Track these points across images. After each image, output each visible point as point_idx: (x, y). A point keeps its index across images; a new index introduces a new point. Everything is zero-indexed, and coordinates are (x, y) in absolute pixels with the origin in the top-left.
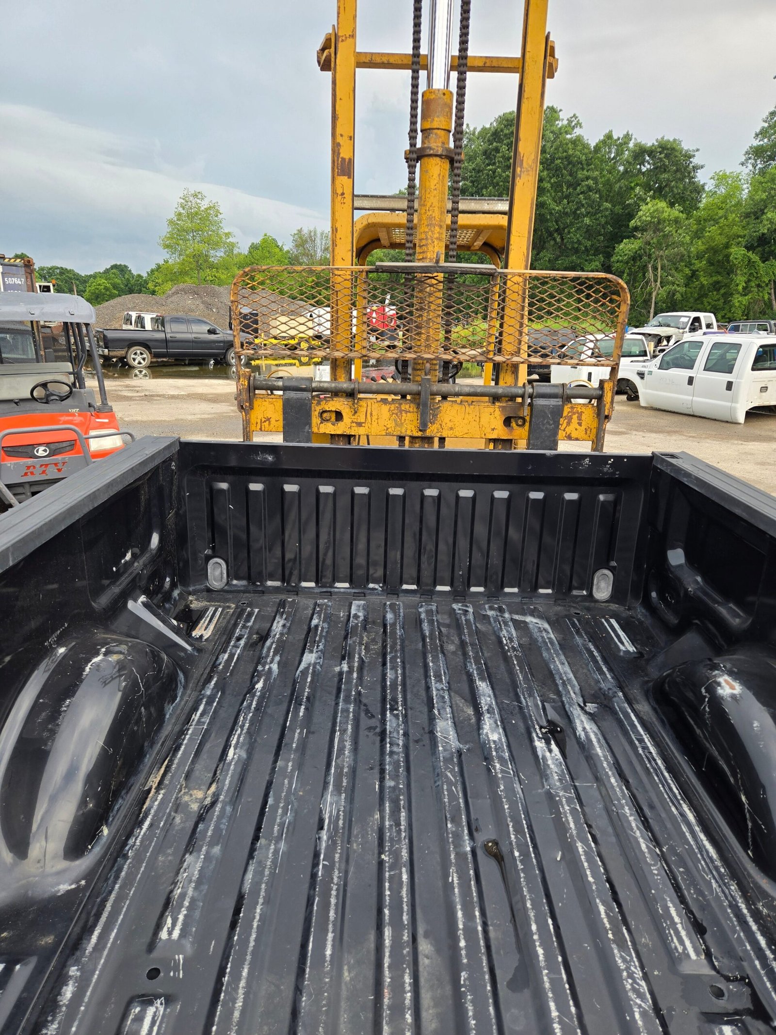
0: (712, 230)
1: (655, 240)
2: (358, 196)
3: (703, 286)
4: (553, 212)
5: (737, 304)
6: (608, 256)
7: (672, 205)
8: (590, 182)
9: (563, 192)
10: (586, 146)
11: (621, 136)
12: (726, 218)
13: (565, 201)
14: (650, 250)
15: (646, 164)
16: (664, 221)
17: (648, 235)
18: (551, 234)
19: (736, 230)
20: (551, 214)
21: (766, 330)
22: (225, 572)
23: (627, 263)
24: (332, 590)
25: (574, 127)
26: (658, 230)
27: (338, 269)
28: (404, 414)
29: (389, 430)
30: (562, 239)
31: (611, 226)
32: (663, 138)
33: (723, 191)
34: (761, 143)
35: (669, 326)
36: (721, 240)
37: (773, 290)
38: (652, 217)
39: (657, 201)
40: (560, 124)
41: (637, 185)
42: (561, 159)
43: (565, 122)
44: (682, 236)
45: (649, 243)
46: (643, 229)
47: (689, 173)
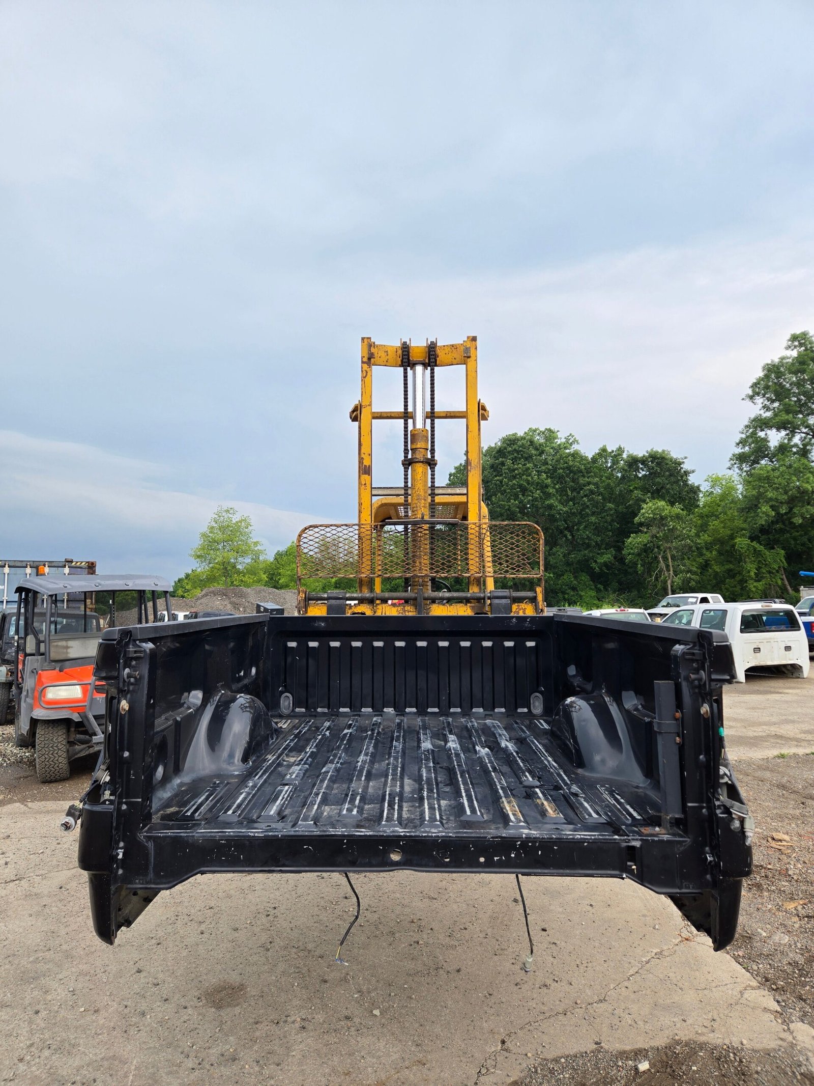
0: (714, 524)
1: (661, 534)
2: (374, 488)
3: (716, 574)
4: (561, 512)
5: (754, 589)
6: (619, 549)
7: (672, 504)
8: (592, 487)
9: (568, 495)
10: (583, 459)
11: (615, 450)
12: (725, 513)
13: (571, 503)
14: (658, 543)
15: (641, 471)
16: (667, 518)
17: (654, 530)
18: (561, 532)
19: (739, 523)
20: (560, 514)
22: (291, 702)
23: (639, 555)
24: (361, 713)
25: (571, 443)
26: (663, 525)
27: (363, 524)
30: (573, 536)
31: (618, 524)
32: (652, 450)
33: (719, 491)
34: (743, 450)
35: (679, 606)
36: (725, 532)
37: (784, 576)
38: (654, 514)
39: (656, 500)
40: (559, 442)
41: (636, 488)
42: (563, 469)
43: (563, 440)
44: (687, 530)
45: (656, 537)
46: (648, 524)
47: (682, 477)
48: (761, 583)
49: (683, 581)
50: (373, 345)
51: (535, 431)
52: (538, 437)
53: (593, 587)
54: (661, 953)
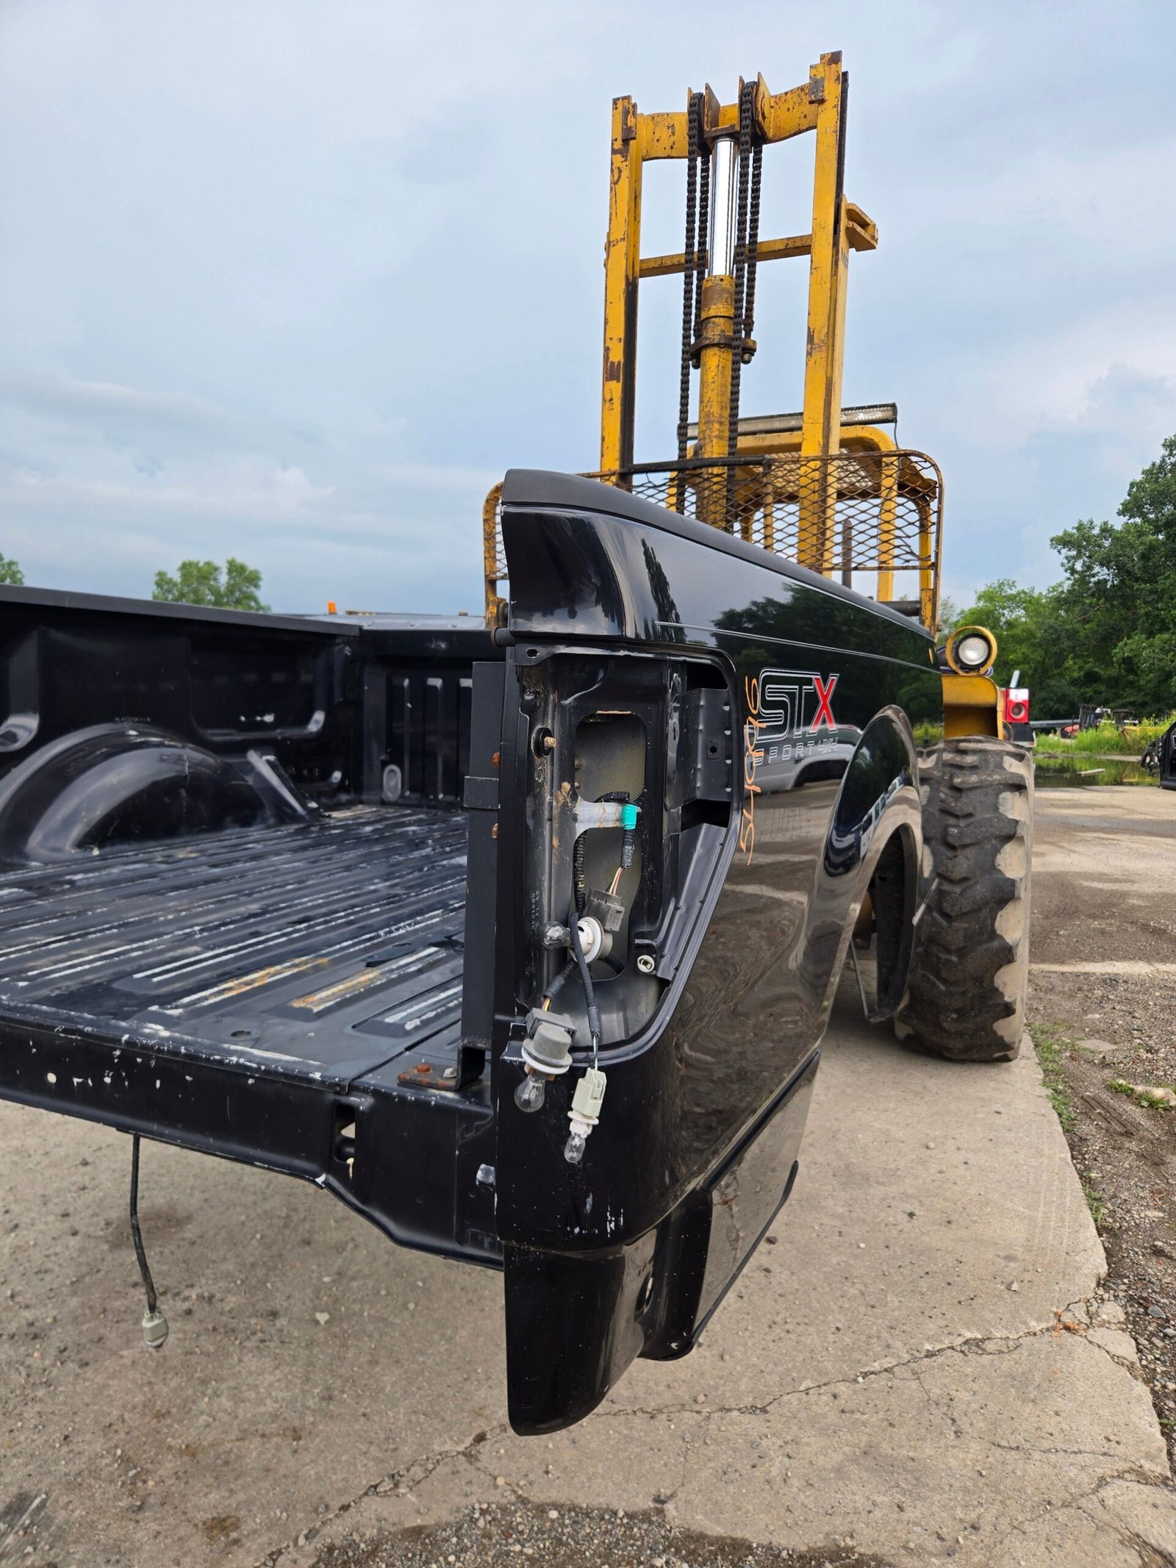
22: (400, 778)
50: (631, 110)
54: (978, 1343)
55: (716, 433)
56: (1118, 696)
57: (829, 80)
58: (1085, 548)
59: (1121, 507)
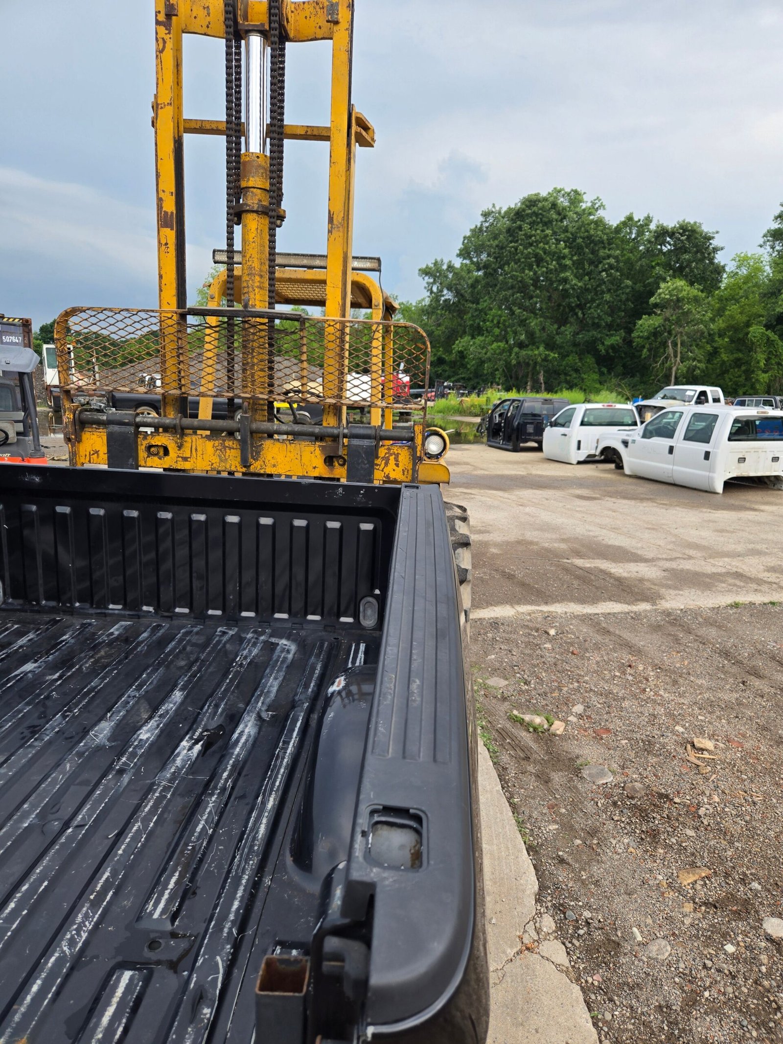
0: (733, 309)
1: (674, 317)
3: (724, 362)
4: (575, 287)
6: (630, 331)
7: (692, 284)
8: (612, 261)
9: (585, 269)
10: (607, 227)
11: (642, 219)
12: (747, 298)
13: (587, 278)
14: (670, 326)
15: (667, 245)
16: (683, 299)
17: (668, 313)
19: (758, 309)
20: (573, 289)
21: (772, 406)
22: (1, 590)
23: (648, 338)
25: (597, 208)
26: (678, 307)
28: (228, 450)
29: (214, 465)
30: (584, 315)
31: (632, 303)
32: (684, 221)
33: (745, 272)
34: (780, 226)
35: (675, 399)
36: (741, 319)
38: (671, 295)
39: (677, 280)
40: (584, 206)
41: (658, 264)
42: (583, 238)
43: (589, 204)
44: (701, 314)
45: (669, 320)
46: (662, 306)
47: (709, 254)
48: (767, 375)
49: (689, 368)
51: (559, 191)
52: (562, 199)
53: (596, 370)
55: (257, 284)
56: (456, 373)
57: (342, 5)
58: (438, 277)
59: (458, 252)
